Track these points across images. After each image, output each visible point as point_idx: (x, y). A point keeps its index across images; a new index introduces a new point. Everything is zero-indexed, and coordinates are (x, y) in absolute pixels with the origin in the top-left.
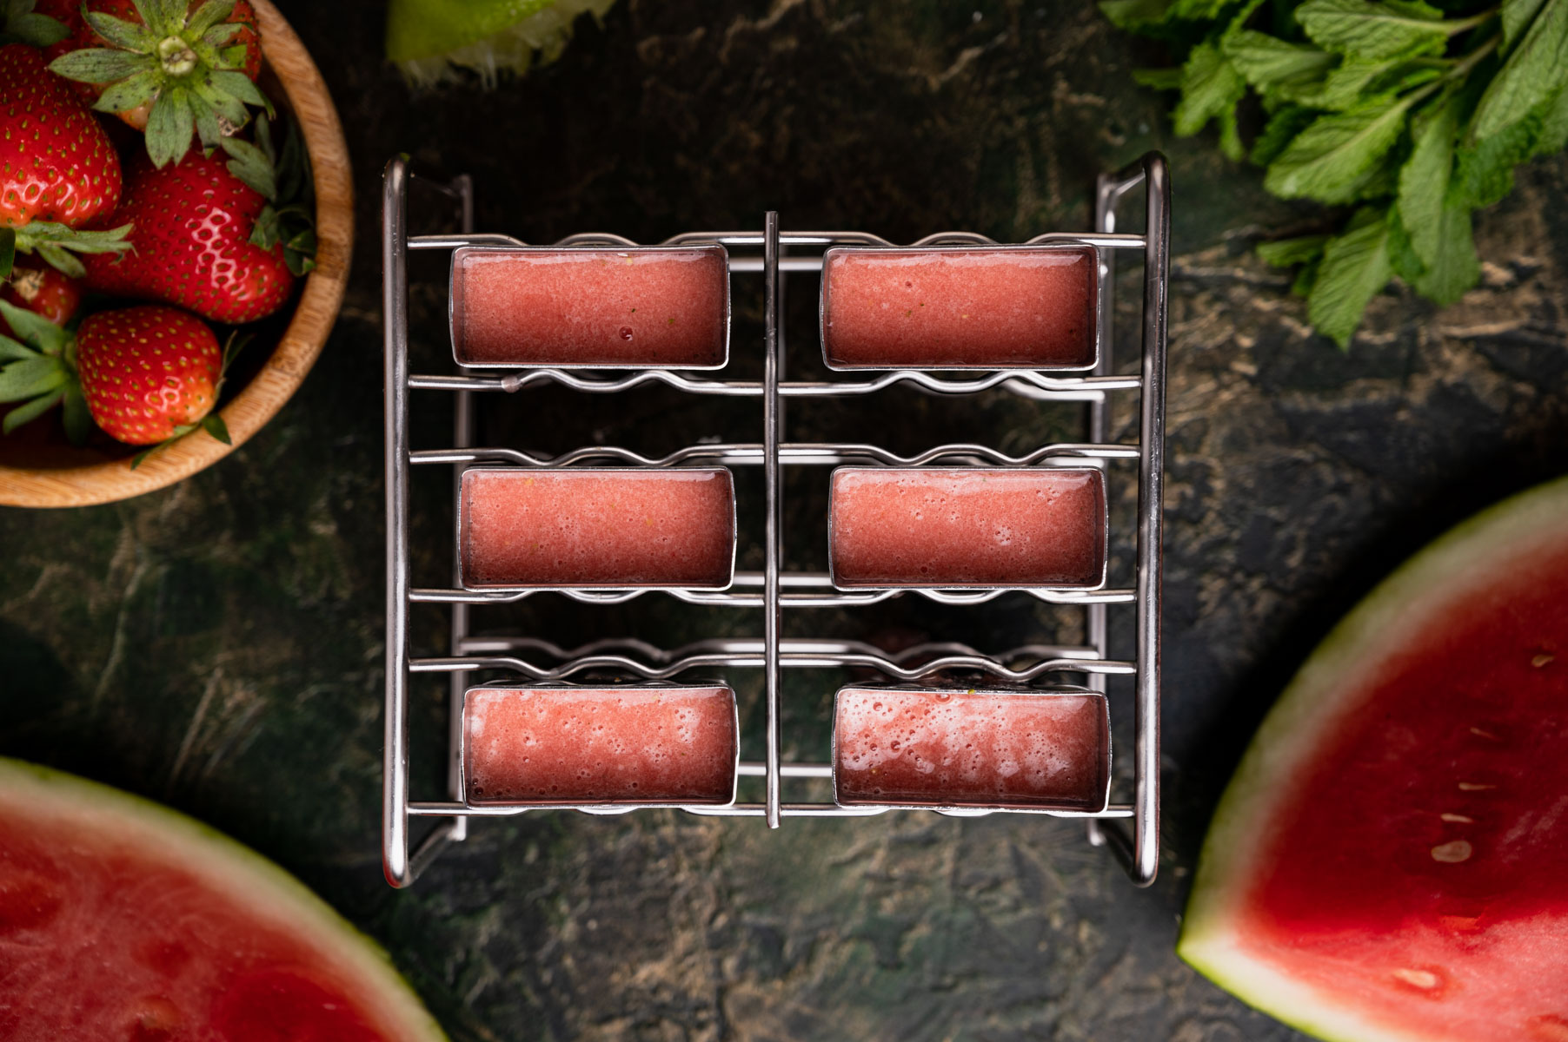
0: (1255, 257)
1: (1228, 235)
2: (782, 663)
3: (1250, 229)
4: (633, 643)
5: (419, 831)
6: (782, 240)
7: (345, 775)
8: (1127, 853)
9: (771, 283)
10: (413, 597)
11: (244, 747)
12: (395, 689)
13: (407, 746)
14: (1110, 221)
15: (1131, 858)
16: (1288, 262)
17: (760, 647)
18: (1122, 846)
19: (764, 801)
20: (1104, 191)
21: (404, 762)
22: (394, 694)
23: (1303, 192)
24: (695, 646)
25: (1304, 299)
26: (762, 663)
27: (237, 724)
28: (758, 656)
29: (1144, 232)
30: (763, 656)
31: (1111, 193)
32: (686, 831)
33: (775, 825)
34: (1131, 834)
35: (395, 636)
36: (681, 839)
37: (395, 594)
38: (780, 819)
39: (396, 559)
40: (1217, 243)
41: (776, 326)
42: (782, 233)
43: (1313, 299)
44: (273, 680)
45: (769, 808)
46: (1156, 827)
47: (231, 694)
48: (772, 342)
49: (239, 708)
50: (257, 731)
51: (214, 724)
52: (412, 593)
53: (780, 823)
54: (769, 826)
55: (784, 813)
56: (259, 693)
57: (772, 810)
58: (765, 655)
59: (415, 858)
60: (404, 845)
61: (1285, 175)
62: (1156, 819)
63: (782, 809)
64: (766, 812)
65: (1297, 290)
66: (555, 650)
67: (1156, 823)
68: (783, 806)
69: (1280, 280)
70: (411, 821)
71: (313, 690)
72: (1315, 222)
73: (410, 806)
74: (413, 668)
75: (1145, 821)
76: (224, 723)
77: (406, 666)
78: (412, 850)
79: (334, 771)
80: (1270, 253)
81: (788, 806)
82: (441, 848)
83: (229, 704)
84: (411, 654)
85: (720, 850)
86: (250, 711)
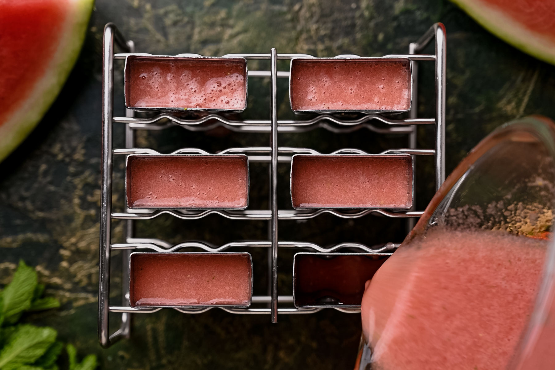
0: (61, 301)
1: (72, 312)
2: (270, 122)
3: (63, 314)
4: (336, 131)
5: (431, 48)
6: (270, 310)
7: (463, 72)
8: (117, 38)
9: (275, 291)
10: (433, 151)
11: (507, 85)
12: (441, 111)
13: (436, 85)
14: (124, 318)
15: (116, 35)
16: (46, 299)
17: (280, 129)
18: (120, 41)
19: (278, 60)
20: (127, 331)
21: (437, 78)
22: (441, 108)
23: (40, 330)
24: (308, 129)
25: (40, 283)
26: (279, 122)
27: (510, 95)
28: (280, 125)
29: (110, 313)
30: (278, 125)
31: (124, 330)
32: (312, 47)
33: (273, 49)
34: (115, 46)
35: (441, 134)
36: (315, 43)
37: (441, 153)
38: (271, 52)
39: (441, 168)
40: (78, 308)
41: (272, 272)
42: (270, 313)
43: (35, 283)
44: (495, 114)
45: (276, 58)
46: (104, 49)
47: (513, 109)
48: (274, 265)
49: (509, 102)
50: (501, 92)
51: (520, 95)
52: (434, 153)
53: (271, 50)
54: (276, 49)
55: (269, 55)
56: (500, 109)
57: (275, 57)
58: (277, 125)
59: (432, 36)
60: (437, 42)
61: (49, 337)
62: (104, 53)
63: (270, 57)
64: (277, 55)
65: (42, 287)
66: (371, 127)
67: (104, 51)
68: (269, 58)
69: (50, 291)
70: (434, 52)
71: (477, 110)
72: (35, 317)
73: (435, 59)
74: (433, 120)
75: (109, 52)
76: (516, 95)
77: (437, 121)
78: (433, 40)
79: (468, 74)
80: (54, 303)
81: (267, 58)
82: (421, 40)
83: (513, 104)
84: (434, 126)
85: (297, 39)
86: (504, 101)
